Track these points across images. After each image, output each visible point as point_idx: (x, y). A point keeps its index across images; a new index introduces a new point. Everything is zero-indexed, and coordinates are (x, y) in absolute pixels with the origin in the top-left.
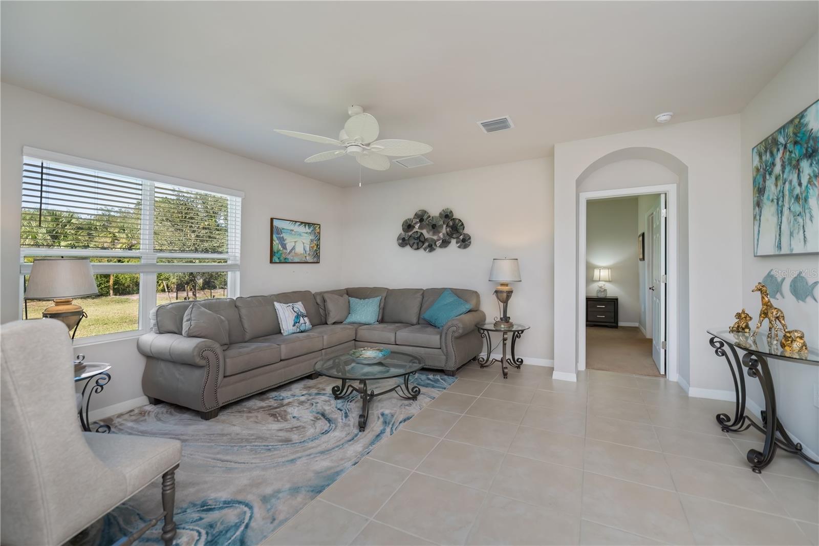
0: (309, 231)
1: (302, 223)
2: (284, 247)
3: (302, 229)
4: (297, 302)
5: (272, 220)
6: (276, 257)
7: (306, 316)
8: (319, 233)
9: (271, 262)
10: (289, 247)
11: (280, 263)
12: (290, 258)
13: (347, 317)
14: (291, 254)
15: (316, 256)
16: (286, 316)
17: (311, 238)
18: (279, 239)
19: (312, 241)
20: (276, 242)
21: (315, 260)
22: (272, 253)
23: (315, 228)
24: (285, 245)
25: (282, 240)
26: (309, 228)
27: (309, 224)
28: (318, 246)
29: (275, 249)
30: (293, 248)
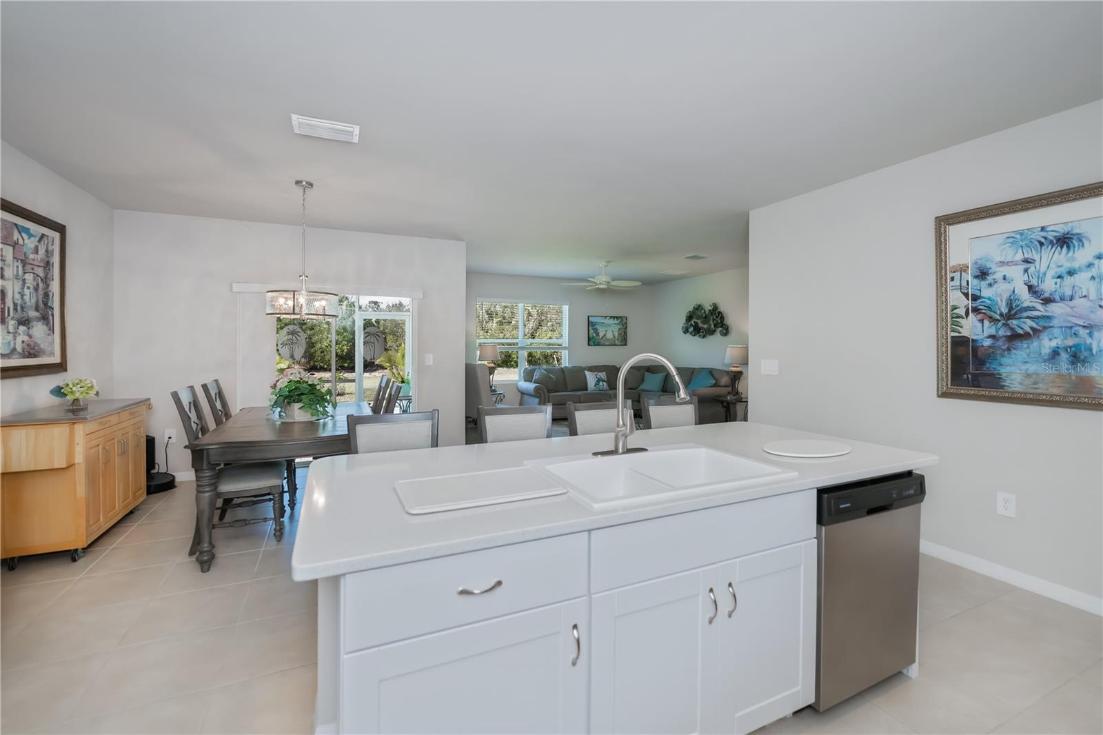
0: (618, 322)
1: (611, 317)
2: (598, 334)
3: (612, 321)
4: (602, 372)
5: (589, 317)
6: (593, 341)
7: (605, 381)
8: (626, 323)
9: (589, 345)
10: (601, 335)
11: (595, 345)
12: (602, 342)
13: (639, 386)
14: (604, 339)
15: (623, 340)
16: (591, 379)
17: (619, 327)
18: (593, 329)
19: (620, 329)
20: (591, 331)
21: (623, 343)
22: (589, 339)
23: (622, 320)
24: (598, 333)
25: (596, 331)
26: (617, 320)
27: (617, 317)
28: (625, 333)
29: (591, 336)
30: (605, 335)
